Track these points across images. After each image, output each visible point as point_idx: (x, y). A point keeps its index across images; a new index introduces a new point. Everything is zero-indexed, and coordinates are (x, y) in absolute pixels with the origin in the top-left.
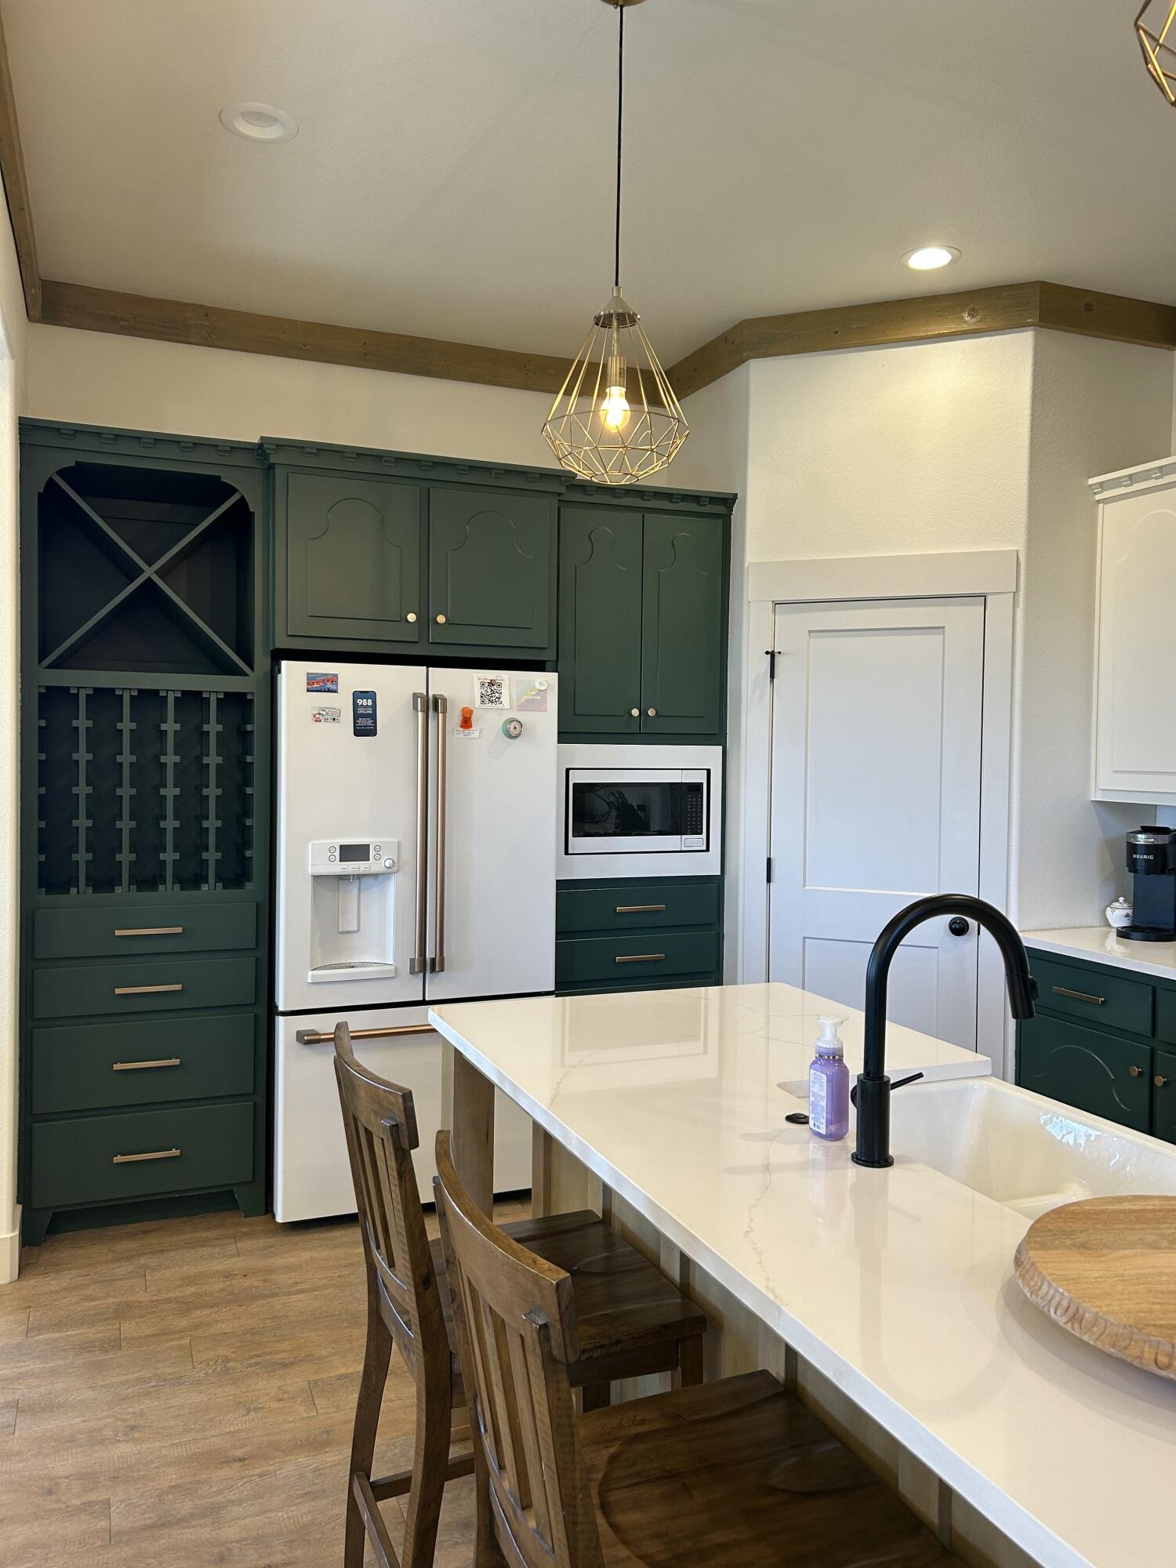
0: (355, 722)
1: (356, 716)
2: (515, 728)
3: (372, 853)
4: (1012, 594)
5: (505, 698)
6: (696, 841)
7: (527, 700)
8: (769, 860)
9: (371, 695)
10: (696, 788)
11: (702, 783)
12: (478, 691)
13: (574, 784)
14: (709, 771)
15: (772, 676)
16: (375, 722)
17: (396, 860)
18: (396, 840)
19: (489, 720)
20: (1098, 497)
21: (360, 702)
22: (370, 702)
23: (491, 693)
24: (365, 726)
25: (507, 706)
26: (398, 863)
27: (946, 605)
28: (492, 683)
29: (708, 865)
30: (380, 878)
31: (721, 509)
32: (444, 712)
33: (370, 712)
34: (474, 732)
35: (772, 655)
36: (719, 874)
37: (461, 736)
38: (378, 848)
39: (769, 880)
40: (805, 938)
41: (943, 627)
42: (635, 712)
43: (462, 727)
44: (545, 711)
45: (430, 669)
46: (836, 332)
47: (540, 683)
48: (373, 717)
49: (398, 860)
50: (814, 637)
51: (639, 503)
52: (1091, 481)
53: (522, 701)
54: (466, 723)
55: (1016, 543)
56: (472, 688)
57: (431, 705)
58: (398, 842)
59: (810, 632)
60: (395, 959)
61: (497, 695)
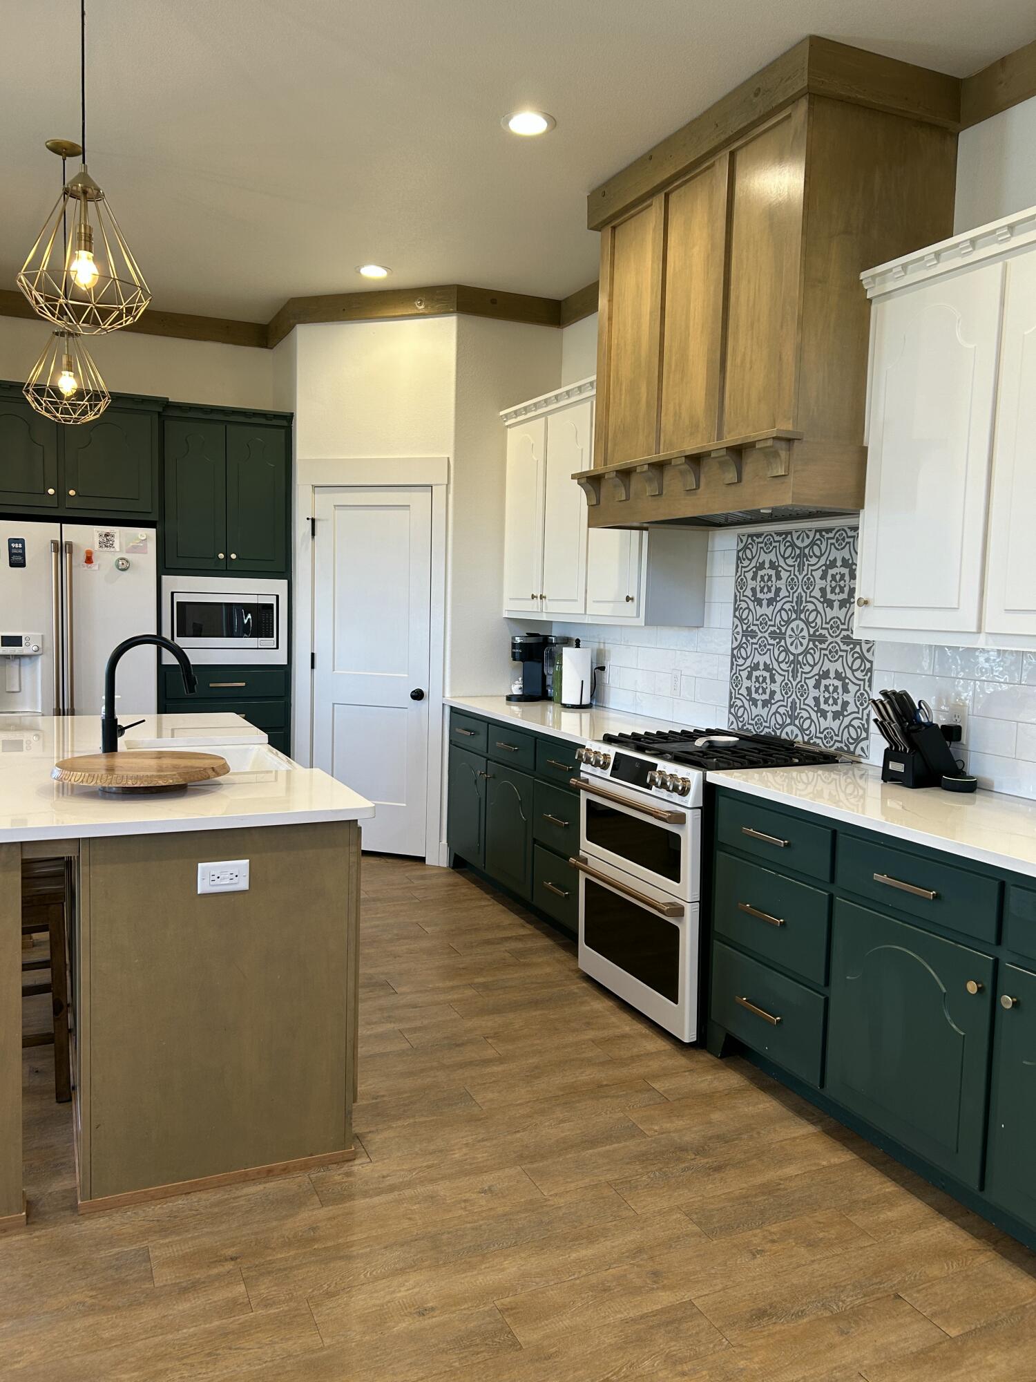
0: (10, 558)
1: (11, 555)
2: (123, 564)
3: (24, 642)
4: (445, 486)
5: (117, 544)
6: (270, 642)
7: (133, 546)
8: (313, 655)
9: (22, 541)
10: (269, 607)
11: (273, 604)
12: (97, 540)
13: (178, 603)
14: (277, 596)
15: (313, 534)
16: (24, 559)
17: (40, 646)
18: (40, 634)
19: (105, 559)
20: (507, 424)
21: (13, 545)
22: (20, 546)
23: (107, 541)
24: (17, 559)
25: (118, 550)
26: (43, 648)
27: (410, 491)
28: (107, 535)
29: (279, 658)
30: (33, 658)
31: (285, 423)
32: (71, 553)
33: (20, 551)
34: (95, 566)
35: (313, 521)
36: (286, 663)
37: (86, 568)
38: (28, 639)
39: (313, 667)
40: (334, 704)
41: (409, 506)
42: (221, 556)
43: (86, 562)
44: (146, 553)
45: (63, 525)
46: (344, 310)
47: (141, 535)
48: (23, 555)
49: (42, 645)
50: (338, 510)
51: (221, 417)
52: (502, 413)
53: (129, 546)
54: (89, 560)
55: (449, 453)
56: (93, 538)
57: (61, 548)
58: (42, 636)
59: (335, 506)
60: (42, 709)
61: (111, 542)
